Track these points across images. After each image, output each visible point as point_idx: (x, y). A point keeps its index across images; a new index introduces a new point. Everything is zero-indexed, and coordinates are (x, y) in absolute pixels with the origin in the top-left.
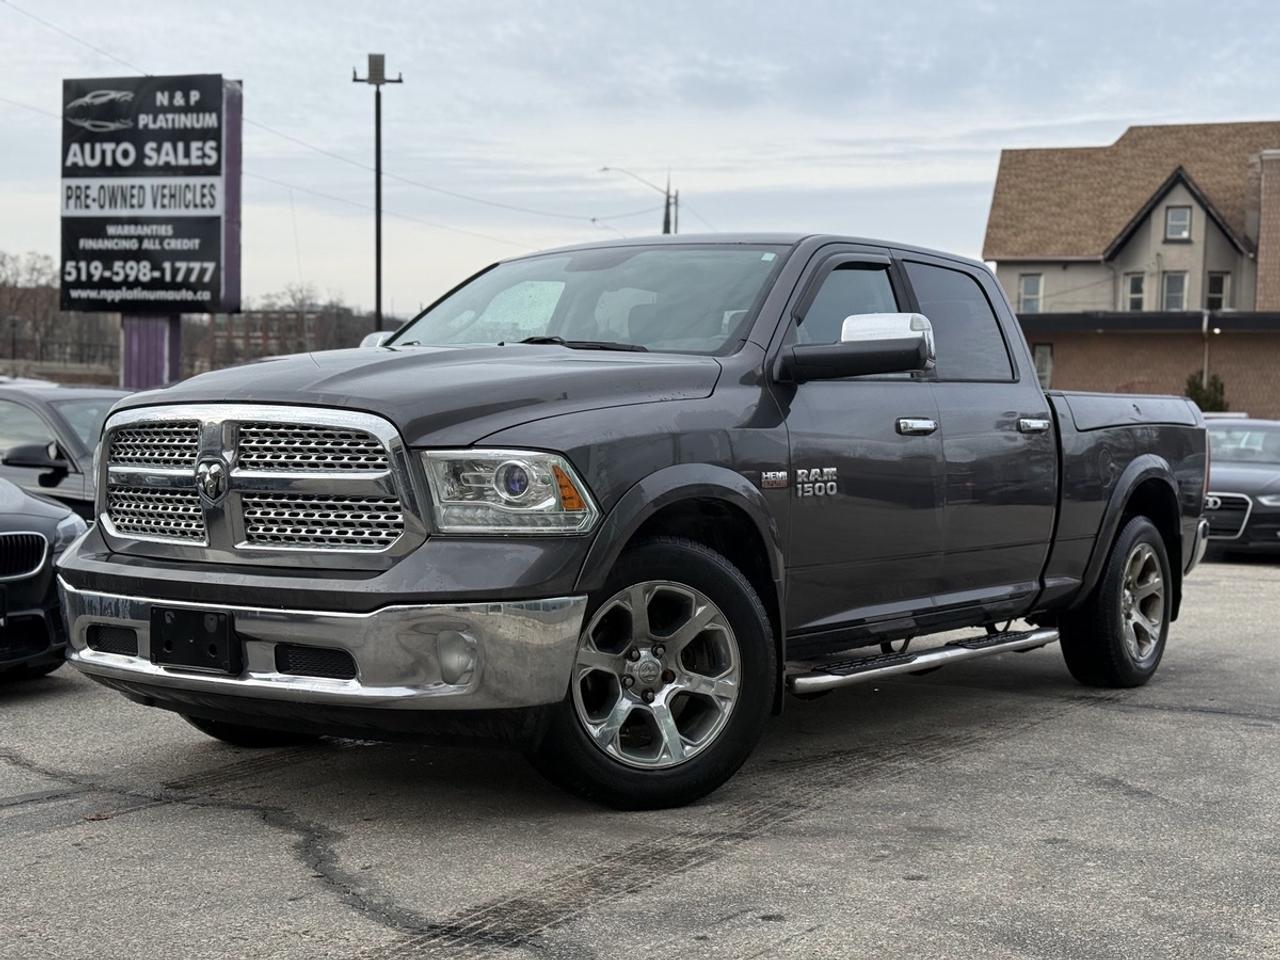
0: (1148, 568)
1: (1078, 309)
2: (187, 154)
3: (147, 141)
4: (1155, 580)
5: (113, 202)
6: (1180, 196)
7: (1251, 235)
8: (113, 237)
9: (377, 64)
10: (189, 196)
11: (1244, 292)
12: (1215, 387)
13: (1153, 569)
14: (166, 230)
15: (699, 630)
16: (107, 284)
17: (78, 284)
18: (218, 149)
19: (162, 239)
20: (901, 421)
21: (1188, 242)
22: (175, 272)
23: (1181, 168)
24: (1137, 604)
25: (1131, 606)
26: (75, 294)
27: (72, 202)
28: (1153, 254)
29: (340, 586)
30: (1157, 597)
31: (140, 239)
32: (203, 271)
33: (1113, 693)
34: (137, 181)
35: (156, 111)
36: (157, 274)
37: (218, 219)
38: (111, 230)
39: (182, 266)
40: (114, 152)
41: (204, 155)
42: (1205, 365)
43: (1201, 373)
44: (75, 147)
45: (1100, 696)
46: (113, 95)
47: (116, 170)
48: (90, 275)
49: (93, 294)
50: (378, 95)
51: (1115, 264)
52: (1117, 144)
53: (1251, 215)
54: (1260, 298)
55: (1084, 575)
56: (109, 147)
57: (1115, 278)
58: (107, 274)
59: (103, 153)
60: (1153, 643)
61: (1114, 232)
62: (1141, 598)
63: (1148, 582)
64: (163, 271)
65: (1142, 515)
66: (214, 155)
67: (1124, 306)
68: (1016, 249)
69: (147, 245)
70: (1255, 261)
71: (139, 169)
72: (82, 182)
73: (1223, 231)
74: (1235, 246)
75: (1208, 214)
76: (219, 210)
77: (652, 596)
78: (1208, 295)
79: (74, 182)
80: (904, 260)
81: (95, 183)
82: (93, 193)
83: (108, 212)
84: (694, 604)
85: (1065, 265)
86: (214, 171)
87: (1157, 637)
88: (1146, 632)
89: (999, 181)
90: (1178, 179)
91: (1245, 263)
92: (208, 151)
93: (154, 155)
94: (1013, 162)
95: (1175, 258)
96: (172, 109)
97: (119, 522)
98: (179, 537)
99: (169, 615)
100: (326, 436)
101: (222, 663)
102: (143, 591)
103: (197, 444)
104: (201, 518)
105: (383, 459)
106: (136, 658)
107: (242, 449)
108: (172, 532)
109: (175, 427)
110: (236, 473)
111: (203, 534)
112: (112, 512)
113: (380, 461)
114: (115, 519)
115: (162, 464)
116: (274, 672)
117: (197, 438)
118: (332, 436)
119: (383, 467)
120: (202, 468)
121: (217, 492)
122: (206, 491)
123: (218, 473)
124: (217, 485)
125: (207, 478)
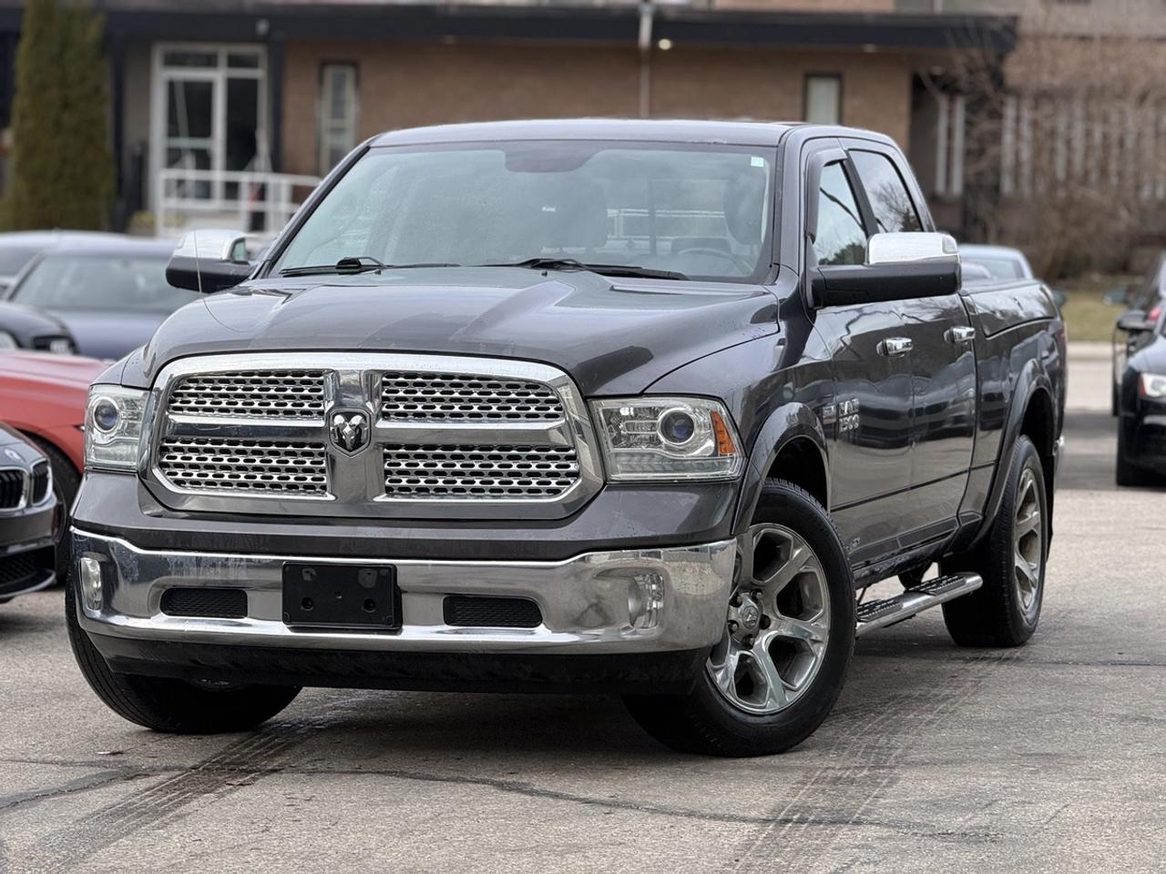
0: (1029, 497)
4: (1034, 513)
13: (1033, 499)
15: (796, 573)
29: (530, 536)
30: (1035, 535)
33: (1007, 653)
55: (985, 509)
60: (1033, 591)
62: (1020, 536)
63: (1026, 517)
77: (759, 538)
80: (849, 149)
84: (792, 546)
87: (1036, 584)
88: (1027, 579)
97: (179, 476)
98: (285, 491)
99: (308, 572)
100: (490, 386)
101: (383, 619)
102: (267, 549)
103: (322, 393)
104: (322, 471)
105: (556, 409)
106: (245, 620)
107: (385, 399)
108: (274, 486)
109: (286, 375)
110: (382, 424)
111: (324, 487)
112: (167, 465)
113: (552, 410)
114: (169, 474)
115: (265, 414)
116: (441, 624)
117: (321, 387)
118: (498, 386)
119: (556, 416)
120: (339, 420)
121: (357, 444)
122: (342, 443)
123: (361, 424)
124: (358, 437)
125: (347, 430)
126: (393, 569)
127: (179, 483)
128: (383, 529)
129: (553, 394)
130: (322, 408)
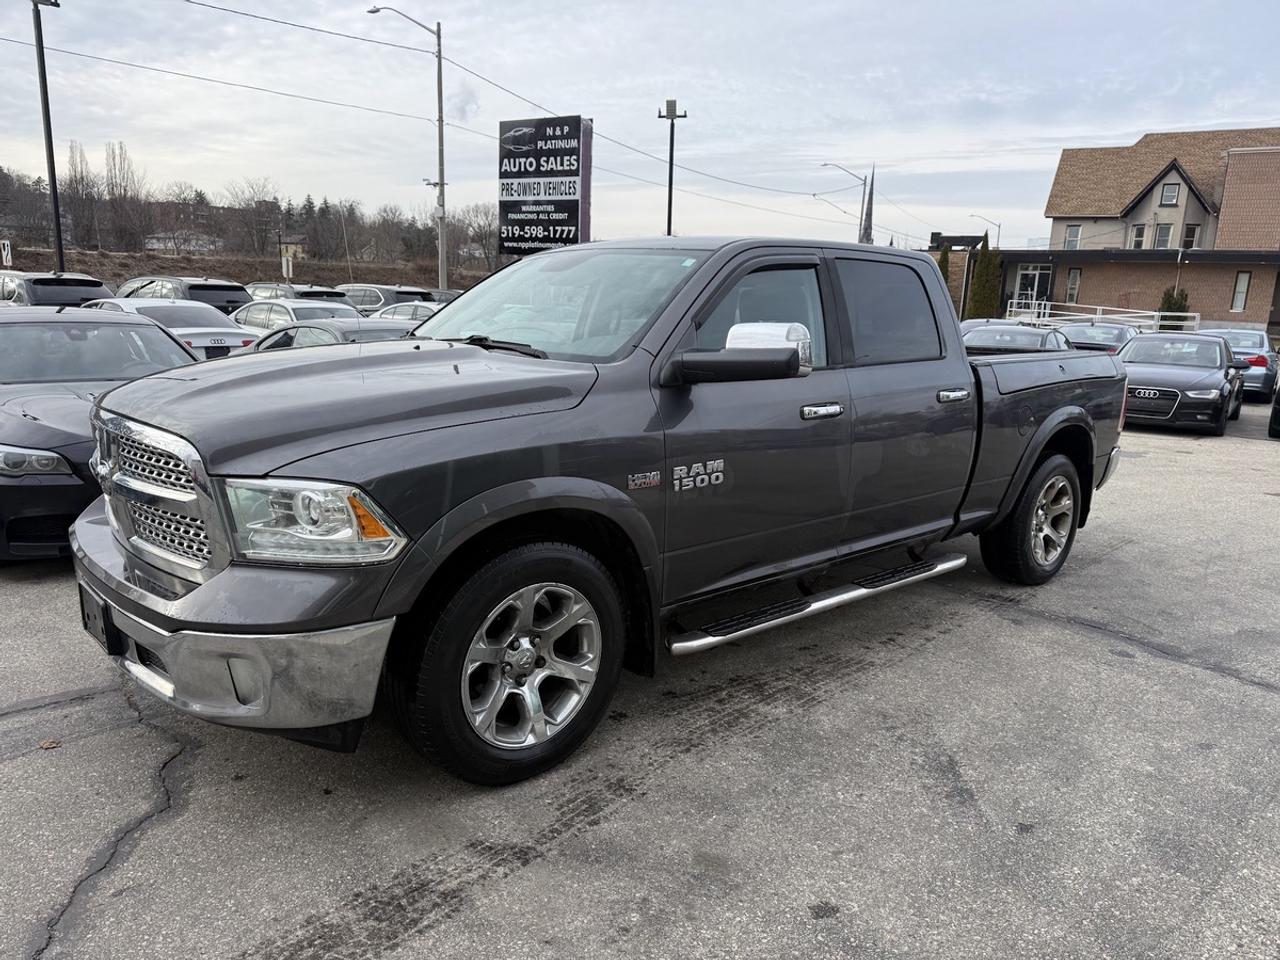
0: (1061, 493)
1: (1100, 248)
2: (562, 165)
3: (542, 157)
4: (1066, 502)
5: (525, 193)
6: (1173, 177)
7: (1217, 201)
8: (524, 212)
9: (671, 105)
10: (563, 188)
11: (1208, 236)
12: (1182, 296)
13: (1066, 494)
14: (551, 208)
15: (574, 624)
16: (522, 239)
17: (508, 239)
18: (578, 160)
19: (549, 213)
20: (805, 409)
21: (1176, 206)
22: (555, 232)
23: (1175, 159)
24: (1049, 520)
25: (1043, 523)
26: (506, 244)
27: (504, 192)
28: (1152, 213)
30: (1068, 515)
31: (538, 213)
32: (570, 231)
34: (537, 180)
35: (546, 139)
36: (546, 233)
37: (578, 201)
38: (524, 208)
39: (559, 228)
40: (525, 163)
41: (571, 164)
42: (1177, 282)
43: (1174, 287)
44: (506, 161)
45: (1006, 596)
46: (525, 130)
47: (525, 174)
48: (513, 234)
49: (515, 245)
50: (672, 125)
51: (1127, 220)
52: (1136, 144)
53: (1218, 189)
54: (1218, 241)
55: (999, 507)
56: (523, 160)
57: (1126, 229)
58: (522, 233)
59: (520, 163)
60: (1059, 550)
61: (1128, 201)
62: (1053, 516)
63: (1060, 503)
64: (549, 231)
65: (1060, 453)
66: (575, 163)
67: (1130, 246)
68: (1066, 210)
69: (541, 216)
70: (1217, 217)
71: (538, 173)
72: (509, 181)
73: (1199, 200)
74: (1205, 208)
75: (1190, 188)
76: (578, 196)
77: (542, 595)
78: (1184, 238)
79: (505, 181)
80: (837, 258)
81: (516, 181)
82: (515, 187)
83: (522, 198)
84: (573, 602)
85: (1096, 219)
86: (575, 173)
87: (1063, 546)
88: (1054, 542)
89: (1059, 168)
90: (1174, 166)
91: (1211, 219)
92: (573, 162)
93: (545, 164)
94: (1069, 156)
95: (1165, 216)
96: (554, 137)
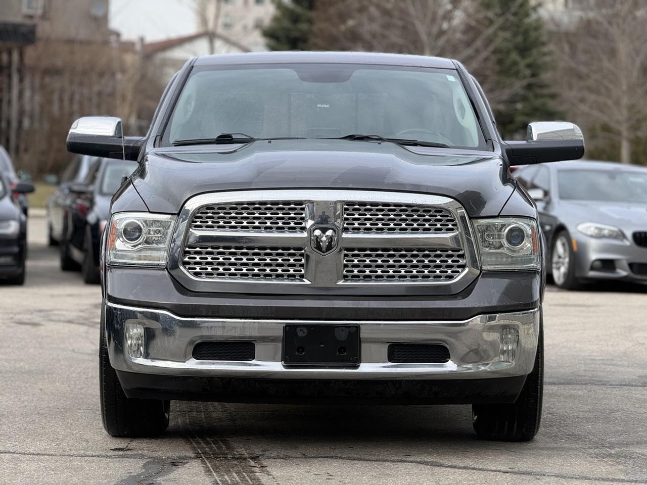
97: (198, 270)
98: (274, 278)
99: (301, 330)
100: (413, 211)
101: (351, 359)
102: (273, 316)
103: (303, 215)
104: (302, 265)
105: (452, 225)
106: (253, 362)
107: (346, 219)
108: (266, 275)
109: (278, 204)
110: (345, 235)
111: (302, 276)
112: (188, 263)
113: (450, 226)
114: (190, 268)
115: (263, 229)
116: (387, 362)
117: (302, 212)
118: (418, 211)
119: (452, 230)
120: (318, 232)
121: (329, 247)
122: (319, 247)
123: (332, 236)
124: (330, 243)
125: (324, 239)
126: (358, 327)
127: (197, 274)
128: (351, 302)
129: (451, 217)
130: (303, 225)
